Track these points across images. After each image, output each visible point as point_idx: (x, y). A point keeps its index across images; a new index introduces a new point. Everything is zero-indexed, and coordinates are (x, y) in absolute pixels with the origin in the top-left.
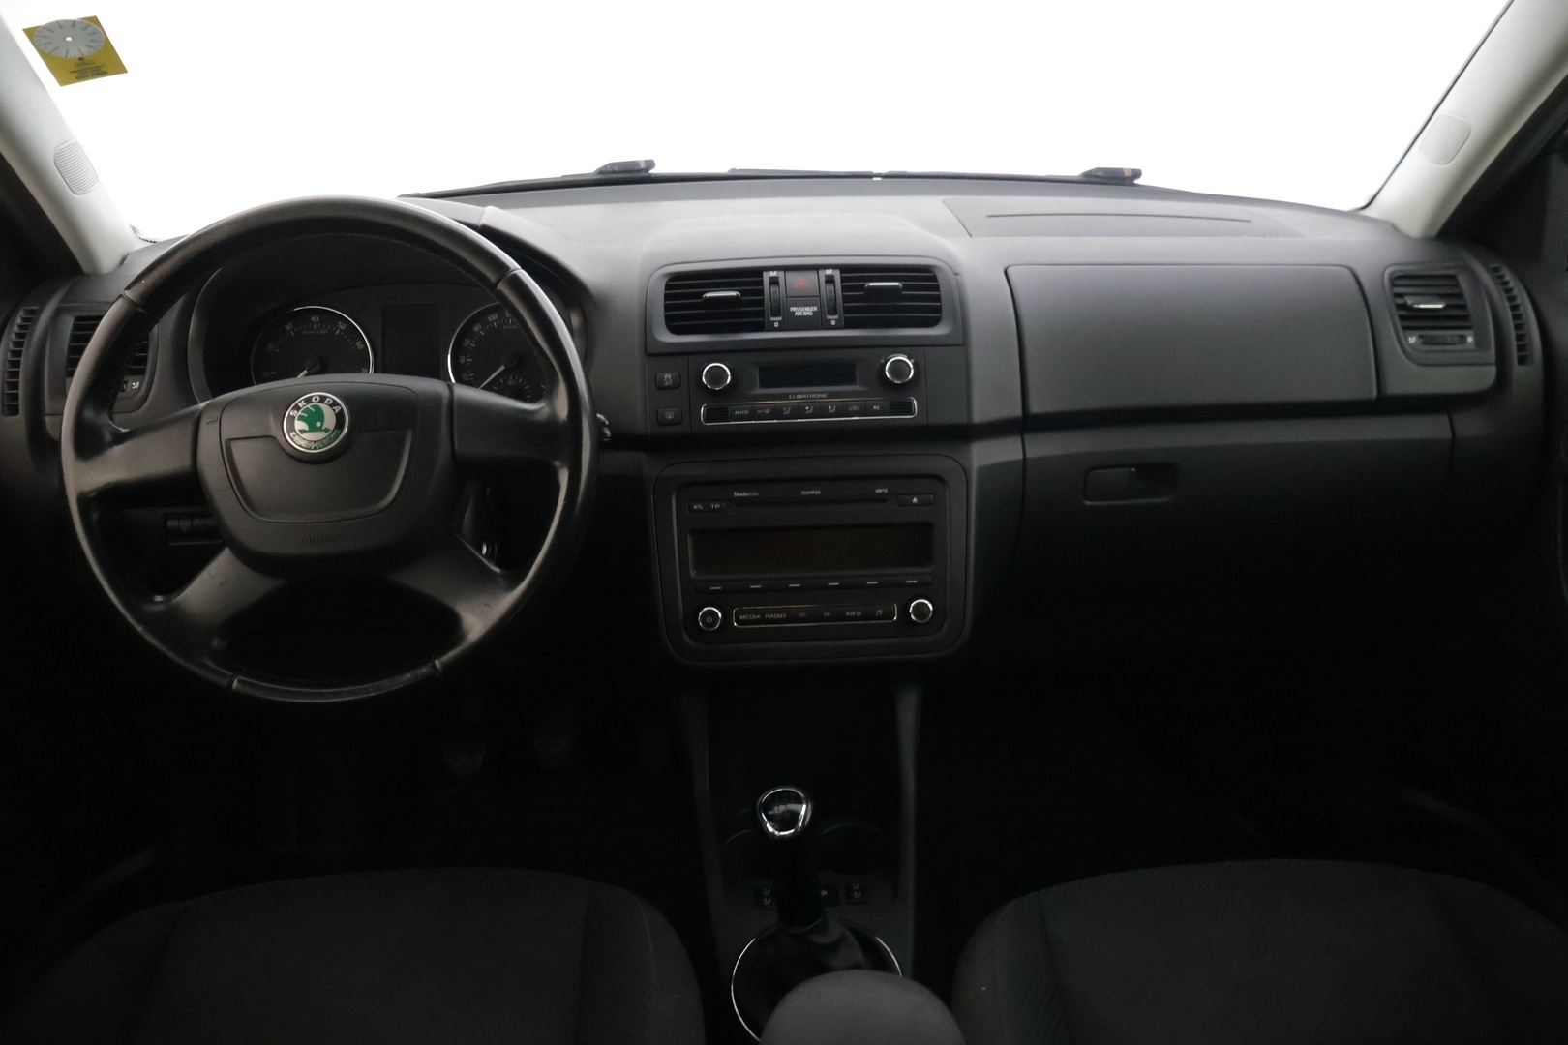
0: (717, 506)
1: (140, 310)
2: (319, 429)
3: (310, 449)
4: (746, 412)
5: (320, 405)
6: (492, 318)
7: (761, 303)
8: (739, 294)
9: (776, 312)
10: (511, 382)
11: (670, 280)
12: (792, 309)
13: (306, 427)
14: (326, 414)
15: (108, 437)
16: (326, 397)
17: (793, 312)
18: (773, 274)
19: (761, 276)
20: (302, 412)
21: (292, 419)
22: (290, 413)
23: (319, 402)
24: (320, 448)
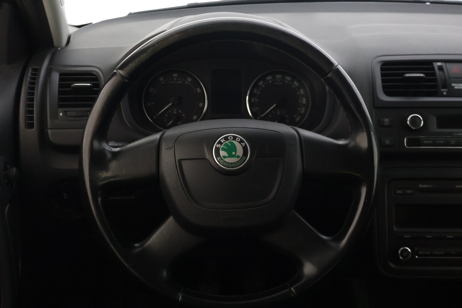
0: (410, 192)
1: (126, 81)
2: (234, 156)
3: (229, 167)
4: (430, 142)
5: (233, 141)
6: (269, 78)
7: (435, 80)
8: (424, 75)
9: (444, 87)
10: (278, 113)
11: (382, 65)
12: (453, 85)
13: (227, 155)
14: (237, 147)
15: (109, 156)
16: (236, 137)
17: (454, 87)
18: (439, 64)
19: (432, 65)
20: (223, 145)
21: (217, 150)
22: (216, 146)
23: (233, 140)
24: (235, 167)
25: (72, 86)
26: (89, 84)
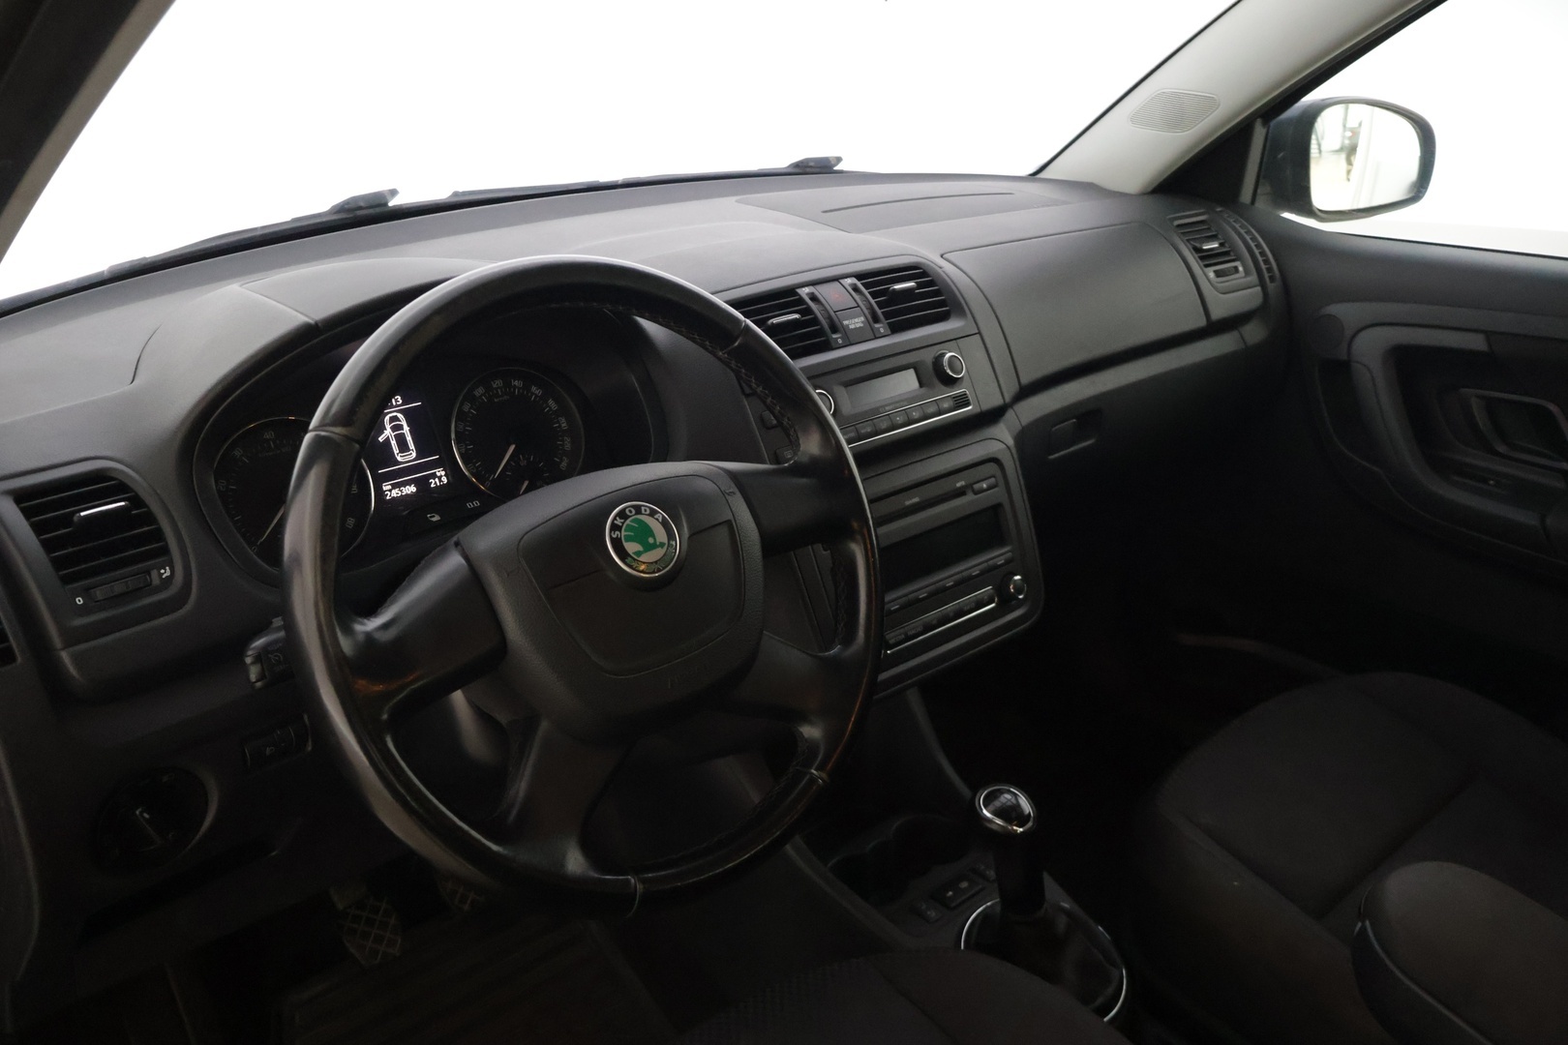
2: (654, 546)
3: (654, 572)
4: (853, 434)
5: (639, 517)
6: (479, 392)
7: (815, 321)
8: (796, 316)
9: (834, 329)
10: (523, 463)
12: (845, 323)
13: (640, 548)
14: (651, 527)
16: (639, 507)
17: (848, 326)
18: (807, 290)
19: (797, 294)
20: (625, 531)
21: (618, 545)
22: (611, 536)
23: (636, 514)
24: (664, 568)
25: (75, 518)
26: (123, 504)
